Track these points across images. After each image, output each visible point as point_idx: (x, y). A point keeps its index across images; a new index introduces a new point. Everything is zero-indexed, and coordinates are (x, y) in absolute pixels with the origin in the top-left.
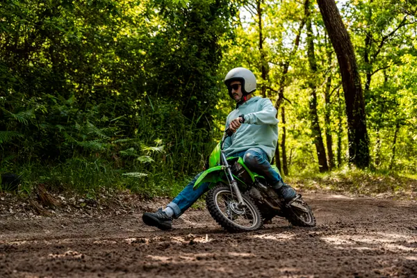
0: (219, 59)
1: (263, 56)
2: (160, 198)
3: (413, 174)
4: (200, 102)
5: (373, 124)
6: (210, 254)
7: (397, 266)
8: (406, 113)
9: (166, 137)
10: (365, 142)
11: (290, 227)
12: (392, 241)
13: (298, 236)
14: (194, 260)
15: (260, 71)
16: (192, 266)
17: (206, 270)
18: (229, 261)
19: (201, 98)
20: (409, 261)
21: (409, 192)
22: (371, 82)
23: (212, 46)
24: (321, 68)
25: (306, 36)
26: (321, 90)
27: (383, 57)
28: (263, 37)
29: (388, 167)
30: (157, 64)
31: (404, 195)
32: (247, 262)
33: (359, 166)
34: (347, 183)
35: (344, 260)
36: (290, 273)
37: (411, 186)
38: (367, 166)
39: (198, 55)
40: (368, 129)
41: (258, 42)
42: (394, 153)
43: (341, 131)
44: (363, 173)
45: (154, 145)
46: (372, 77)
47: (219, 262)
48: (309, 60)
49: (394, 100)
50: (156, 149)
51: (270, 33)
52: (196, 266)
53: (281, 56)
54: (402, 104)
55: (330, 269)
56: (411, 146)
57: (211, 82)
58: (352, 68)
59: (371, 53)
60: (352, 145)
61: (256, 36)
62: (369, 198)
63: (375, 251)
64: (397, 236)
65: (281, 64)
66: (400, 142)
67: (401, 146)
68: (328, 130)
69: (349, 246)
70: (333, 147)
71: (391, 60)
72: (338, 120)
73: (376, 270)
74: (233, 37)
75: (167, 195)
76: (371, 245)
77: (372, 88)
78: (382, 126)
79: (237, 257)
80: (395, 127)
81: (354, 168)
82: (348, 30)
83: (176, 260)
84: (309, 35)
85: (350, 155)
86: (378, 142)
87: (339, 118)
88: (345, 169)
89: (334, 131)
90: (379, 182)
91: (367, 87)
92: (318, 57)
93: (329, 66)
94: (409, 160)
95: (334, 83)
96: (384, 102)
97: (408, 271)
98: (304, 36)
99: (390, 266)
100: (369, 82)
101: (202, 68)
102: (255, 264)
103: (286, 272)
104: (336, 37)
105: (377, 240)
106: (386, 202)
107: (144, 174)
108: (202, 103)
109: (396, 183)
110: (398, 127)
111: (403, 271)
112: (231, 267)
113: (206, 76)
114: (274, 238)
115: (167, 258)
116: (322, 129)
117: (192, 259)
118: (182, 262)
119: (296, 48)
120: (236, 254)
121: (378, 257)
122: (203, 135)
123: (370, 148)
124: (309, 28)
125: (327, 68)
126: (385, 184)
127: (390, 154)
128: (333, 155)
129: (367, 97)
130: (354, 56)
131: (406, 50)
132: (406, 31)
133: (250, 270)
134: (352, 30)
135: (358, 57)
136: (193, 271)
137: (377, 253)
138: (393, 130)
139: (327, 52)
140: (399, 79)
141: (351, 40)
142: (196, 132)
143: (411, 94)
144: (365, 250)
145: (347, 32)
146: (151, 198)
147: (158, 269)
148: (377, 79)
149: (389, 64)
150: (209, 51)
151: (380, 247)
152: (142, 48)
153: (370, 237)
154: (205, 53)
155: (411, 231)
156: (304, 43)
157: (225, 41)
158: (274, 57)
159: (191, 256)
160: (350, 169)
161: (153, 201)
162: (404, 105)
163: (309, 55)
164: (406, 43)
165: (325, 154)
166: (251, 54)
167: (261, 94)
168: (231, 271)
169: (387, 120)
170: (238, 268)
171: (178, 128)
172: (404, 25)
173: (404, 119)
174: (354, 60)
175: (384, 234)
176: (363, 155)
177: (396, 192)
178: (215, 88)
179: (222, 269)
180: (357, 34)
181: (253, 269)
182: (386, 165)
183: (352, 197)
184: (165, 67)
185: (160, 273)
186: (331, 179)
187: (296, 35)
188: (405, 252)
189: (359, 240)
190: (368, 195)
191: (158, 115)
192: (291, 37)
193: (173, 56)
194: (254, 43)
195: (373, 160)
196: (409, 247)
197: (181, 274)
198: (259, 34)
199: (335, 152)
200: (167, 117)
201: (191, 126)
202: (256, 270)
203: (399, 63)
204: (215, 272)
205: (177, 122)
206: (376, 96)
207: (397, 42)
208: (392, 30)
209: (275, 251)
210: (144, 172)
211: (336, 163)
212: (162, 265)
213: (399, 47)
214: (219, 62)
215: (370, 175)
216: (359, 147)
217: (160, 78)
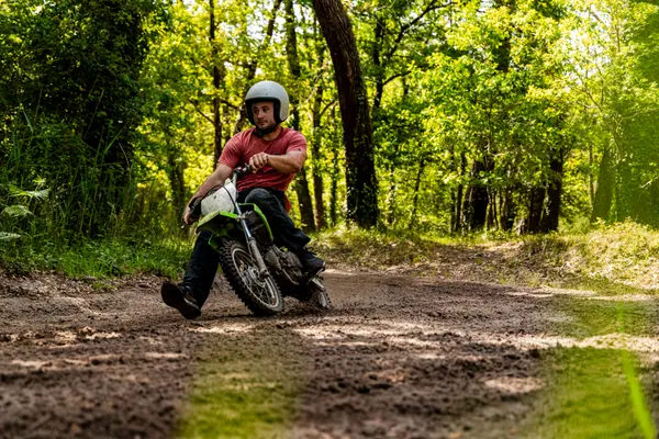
0: (143, 53)
1: (215, 51)
2: (41, 274)
3: (442, 237)
4: (112, 122)
5: (386, 161)
6: (115, 356)
7: (404, 367)
8: (434, 144)
9: (54, 177)
10: (372, 187)
11: (249, 316)
12: (401, 332)
13: (258, 328)
14: (87, 366)
15: (211, 75)
16: (84, 373)
17: (106, 380)
18: (145, 365)
19: (114, 114)
20: (423, 360)
21: (434, 264)
22: (383, 95)
23: (133, 30)
24: (307, 73)
25: (284, 21)
26: (307, 106)
27: (401, 57)
28: (217, 20)
29: (406, 226)
30: (40, 58)
31: (427, 268)
32: (174, 366)
33: (361, 225)
34: (343, 251)
35: (325, 361)
36: (239, 380)
37: (438, 254)
38: (374, 224)
39: (109, 45)
40: (376, 167)
41: (208, 28)
42: (415, 205)
43: (337, 170)
44: (367, 234)
45: (33, 188)
46: (385, 88)
47: (127, 368)
48: (289, 60)
49: (417, 123)
50: (36, 194)
51: (227, 14)
52: (90, 373)
53: (244, 52)
54: (428, 130)
55: (302, 374)
56: (441, 194)
57: (131, 89)
58: (353, 72)
59: (384, 50)
60: (352, 192)
61: (205, 19)
62: (375, 273)
63: (374, 347)
64: (409, 326)
65: (245, 65)
66: (424, 189)
67: (427, 195)
68: (316, 169)
69: (336, 341)
70: (324, 195)
71: (413, 62)
72: (332, 153)
73: (372, 373)
74: (166, 18)
75: (54, 268)
76: (369, 339)
77: (384, 105)
78: (398, 164)
79: (158, 359)
80: (417, 165)
81: (355, 227)
82: (350, 14)
83: (58, 366)
84: (289, 20)
85: (349, 207)
86: (393, 188)
87: (333, 150)
88: (341, 229)
89: (326, 170)
90: (391, 249)
91: (377, 103)
92: (303, 55)
93: (319, 69)
94: (438, 216)
95: (326, 95)
96: (403, 126)
97: (419, 374)
98: (280, 21)
99: (394, 367)
100: (379, 96)
101: (115, 67)
102: (185, 368)
103: (234, 379)
104: (331, 24)
105: (379, 332)
106: (400, 279)
107: (15, 235)
108: (116, 123)
109: (416, 250)
110: (422, 165)
111: (412, 374)
112: (147, 374)
113: (121, 80)
114: (221, 331)
115: (44, 363)
116: (308, 168)
117: (85, 363)
118: (69, 368)
119: (268, 40)
120: (157, 355)
121: (378, 355)
122: (115, 174)
123: (379, 198)
124: (289, 9)
125: (316, 72)
126: (400, 252)
127: (409, 207)
128: (325, 208)
129: (375, 119)
130: (357, 54)
131: (436, 46)
132: (436, 19)
133: (176, 377)
134: (356, 14)
135: (364, 56)
136: (83, 382)
137: (377, 350)
138: (414, 170)
139: (317, 48)
140: (424, 92)
141: (354, 29)
142: (104, 169)
143: (442, 114)
144: (360, 346)
145: (347, 17)
146: (27, 274)
147: (26, 380)
148: (393, 90)
149: (410, 67)
150: (127, 39)
151: (382, 341)
152: (15, 32)
153: (369, 328)
154: (121, 42)
155: (432, 318)
156: (282, 32)
157: (155, 23)
158: (233, 53)
159: (83, 360)
160: (349, 228)
161: (30, 277)
162: (432, 131)
163: (289, 52)
164: (437, 37)
165: (311, 206)
166: (196, 46)
167: (212, 111)
168: (146, 380)
169: (405, 153)
170: (157, 376)
171: (74, 162)
172: (434, 8)
173: (430, 153)
174: (356, 60)
175: (390, 323)
176: (368, 208)
177: (417, 264)
178: (136, 98)
179: (132, 377)
180: (363, 20)
181: (182, 377)
182: (403, 224)
183: (349, 272)
184: (54, 63)
185: (30, 385)
186: (319, 244)
187: (268, 19)
188: (419, 348)
189: (352, 333)
190: (374, 268)
191: (41, 141)
192: (261, 22)
193: (68, 45)
194: (201, 29)
195: (383, 216)
196: (424, 340)
197: (64, 386)
198: (209, 16)
199: (328, 204)
200: (55, 143)
201: (95, 159)
202: (187, 378)
203: (424, 66)
204: (120, 382)
205: (73, 152)
206: (389, 117)
207: (423, 35)
208: (416, 16)
209: (220, 350)
210: (16, 231)
211: (329, 220)
212: (34, 373)
213: (426, 42)
214: (143, 58)
215: (379, 238)
216: (362, 196)
217: (44, 80)
